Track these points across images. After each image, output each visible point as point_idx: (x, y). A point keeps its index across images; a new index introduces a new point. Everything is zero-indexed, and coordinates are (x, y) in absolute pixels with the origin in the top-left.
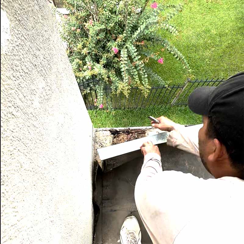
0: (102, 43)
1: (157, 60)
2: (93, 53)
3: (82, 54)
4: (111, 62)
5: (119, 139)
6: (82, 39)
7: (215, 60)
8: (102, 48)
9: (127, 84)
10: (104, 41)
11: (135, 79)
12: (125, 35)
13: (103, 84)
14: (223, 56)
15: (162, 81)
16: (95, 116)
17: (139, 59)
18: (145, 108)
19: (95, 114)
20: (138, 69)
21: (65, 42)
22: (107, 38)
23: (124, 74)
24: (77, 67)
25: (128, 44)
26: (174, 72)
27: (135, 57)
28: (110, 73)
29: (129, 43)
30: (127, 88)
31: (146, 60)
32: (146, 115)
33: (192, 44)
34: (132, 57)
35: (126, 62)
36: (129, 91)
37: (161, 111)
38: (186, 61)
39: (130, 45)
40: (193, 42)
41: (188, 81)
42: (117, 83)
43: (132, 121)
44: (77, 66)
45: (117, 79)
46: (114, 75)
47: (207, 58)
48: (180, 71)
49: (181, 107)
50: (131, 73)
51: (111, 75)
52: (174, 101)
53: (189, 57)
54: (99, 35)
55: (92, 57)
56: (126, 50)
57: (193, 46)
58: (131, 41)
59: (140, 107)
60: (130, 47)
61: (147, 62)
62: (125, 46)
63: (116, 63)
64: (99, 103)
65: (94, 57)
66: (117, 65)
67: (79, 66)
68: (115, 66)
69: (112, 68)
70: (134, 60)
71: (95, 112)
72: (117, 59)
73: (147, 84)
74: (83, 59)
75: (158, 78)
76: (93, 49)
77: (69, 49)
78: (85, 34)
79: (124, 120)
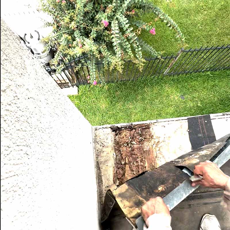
0: (90, 15)
1: (149, 30)
2: (82, 26)
3: (70, 28)
4: (101, 35)
5: (122, 137)
6: (68, 11)
7: (207, 24)
8: (91, 20)
9: (120, 59)
10: (92, 12)
11: (128, 52)
12: (114, 4)
13: (94, 59)
14: (215, 19)
15: (154, 52)
16: (88, 91)
17: (132, 31)
18: (138, 79)
19: (89, 88)
20: (131, 42)
21: (51, 15)
22: (95, 9)
23: (116, 49)
24: (65, 44)
25: (118, 15)
26: (166, 40)
27: (127, 30)
28: (101, 47)
29: (119, 13)
30: (120, 63)
31: (138, 31)
32: (139, 86)
33: (183, 8)
34: (123, 30)
35: (118, 35)
36: (123, 67)
37: (154, 82)
38: (179, 30)
39: (120, 16)
40: (184, 6)
41: (182, 51)
42: (109, 58)
43: (125, 94)
44: (66, 42)
45: (109, 54)
46: (106, 49)
47: (199, 23)
48: (171, 39)
49: (173, 76)
50: (124, 47)
51: (102, 50)
52: (166, 71)
53: (180, 23)
54: (87, 6)
55: (81, 30)
56: (117, 22)
57: (185, 10)
58: (121, 11)
59: (132, 78)
60: (121, 18)
61: (140, 33)
62: (115, 18)
63: (107, 36)
64: (92, 80)
65: (83, 31)
66: (108, 38)
67: (68, 41)
68: (105, 40)
69: (102, 42)
70: (126, 32)
71: (88, 87)
72: (108, 32)
73: (141, 57)
74: (71, 33)
75: (151, 49)
76: (82, 22)
77: (56, 23)
78: (71, 5)
79: (117, 93)
